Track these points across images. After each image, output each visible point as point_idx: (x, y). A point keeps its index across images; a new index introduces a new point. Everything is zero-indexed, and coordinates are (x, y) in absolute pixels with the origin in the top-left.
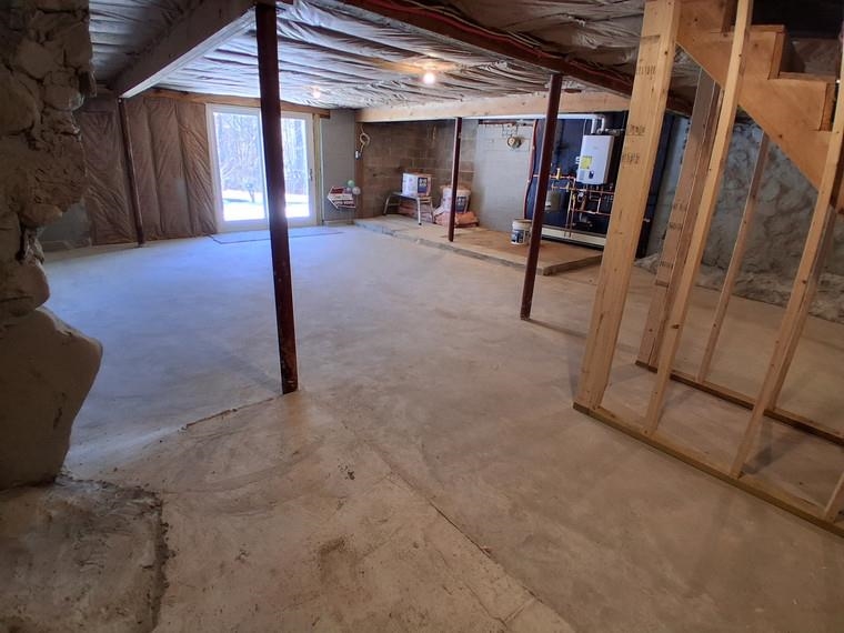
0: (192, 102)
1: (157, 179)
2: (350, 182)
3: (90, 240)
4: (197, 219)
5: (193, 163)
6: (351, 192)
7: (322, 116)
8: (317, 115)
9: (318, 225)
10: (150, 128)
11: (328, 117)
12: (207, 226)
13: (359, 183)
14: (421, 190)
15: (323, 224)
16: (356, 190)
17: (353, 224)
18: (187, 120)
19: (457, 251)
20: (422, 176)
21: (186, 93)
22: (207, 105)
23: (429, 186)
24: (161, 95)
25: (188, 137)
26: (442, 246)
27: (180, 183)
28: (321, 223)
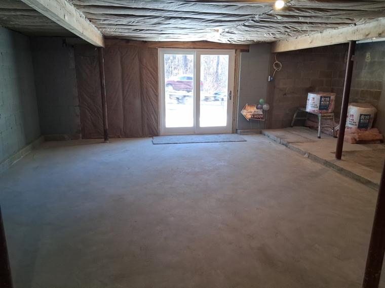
0: (149, 48)
1: (124, 99)
2: (261, 100)
3: (81, 135)
4: (146, 126)
5: (146, 88)
6: (261, 108)
7: (242, 51)
8: (238, 51)
9: (233, 133)
10: (122, 65)
11: (248, 51)
12: (153, 131)
13: (269, 101)
14: (322, 107)
15: (236, 133)
16: (265, 107)
17: (261, 133)
18: (145, 61)
19: (341, 170)
20: (325, 95)
21: (146, 42)
22: (159, 49)
23: (333, 103)
24: (130, 44)
25: (144, 71)
26: (326, 163)
27: (138, 102)
28: (235, 131)
